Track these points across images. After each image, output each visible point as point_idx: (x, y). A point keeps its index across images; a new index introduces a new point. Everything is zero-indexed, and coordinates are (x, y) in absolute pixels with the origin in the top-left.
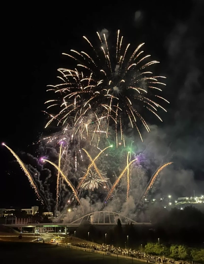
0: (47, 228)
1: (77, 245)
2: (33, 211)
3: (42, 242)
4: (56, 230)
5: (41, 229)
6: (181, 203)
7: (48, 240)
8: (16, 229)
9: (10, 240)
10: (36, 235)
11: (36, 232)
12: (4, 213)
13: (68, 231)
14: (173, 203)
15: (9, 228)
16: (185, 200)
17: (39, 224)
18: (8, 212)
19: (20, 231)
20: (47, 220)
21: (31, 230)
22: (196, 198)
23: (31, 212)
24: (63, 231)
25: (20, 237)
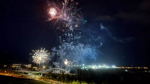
0: (34, 73)
1: (46, 81)
2: (29, 66)
3: (31, 78)
4: (38, 74)
5: (31, 73)
6: (87, 68)
7: (34, 78)
8: (21, 73)
9: (18, 77)
10: (29, 76)
11: (29, 74)
12: (16, 66)
13: (42, 75)
14: (84, 67)
15: (18, 72)
16: (89, 67)
17: (31, 71)
18: (18, 66)
19: (22, 73)
20: (34, 70)
21: (27, 73)
22: (93, 66)
23: (28, 66)
24: (40, 75)
25: (22, 76)
